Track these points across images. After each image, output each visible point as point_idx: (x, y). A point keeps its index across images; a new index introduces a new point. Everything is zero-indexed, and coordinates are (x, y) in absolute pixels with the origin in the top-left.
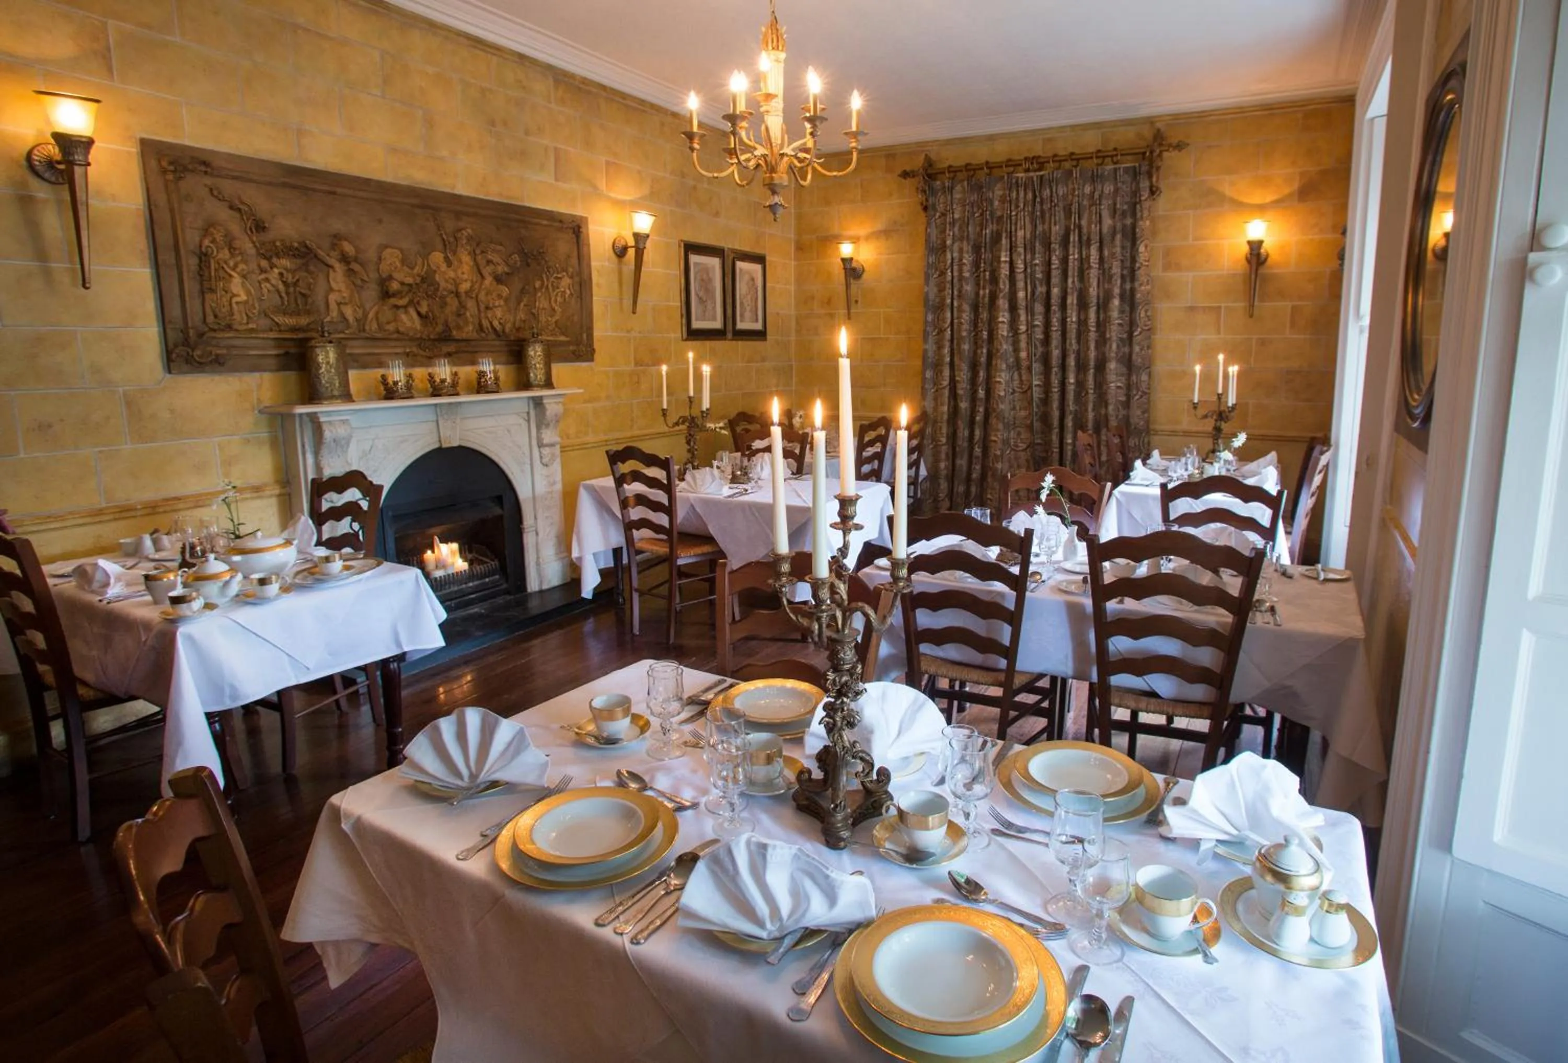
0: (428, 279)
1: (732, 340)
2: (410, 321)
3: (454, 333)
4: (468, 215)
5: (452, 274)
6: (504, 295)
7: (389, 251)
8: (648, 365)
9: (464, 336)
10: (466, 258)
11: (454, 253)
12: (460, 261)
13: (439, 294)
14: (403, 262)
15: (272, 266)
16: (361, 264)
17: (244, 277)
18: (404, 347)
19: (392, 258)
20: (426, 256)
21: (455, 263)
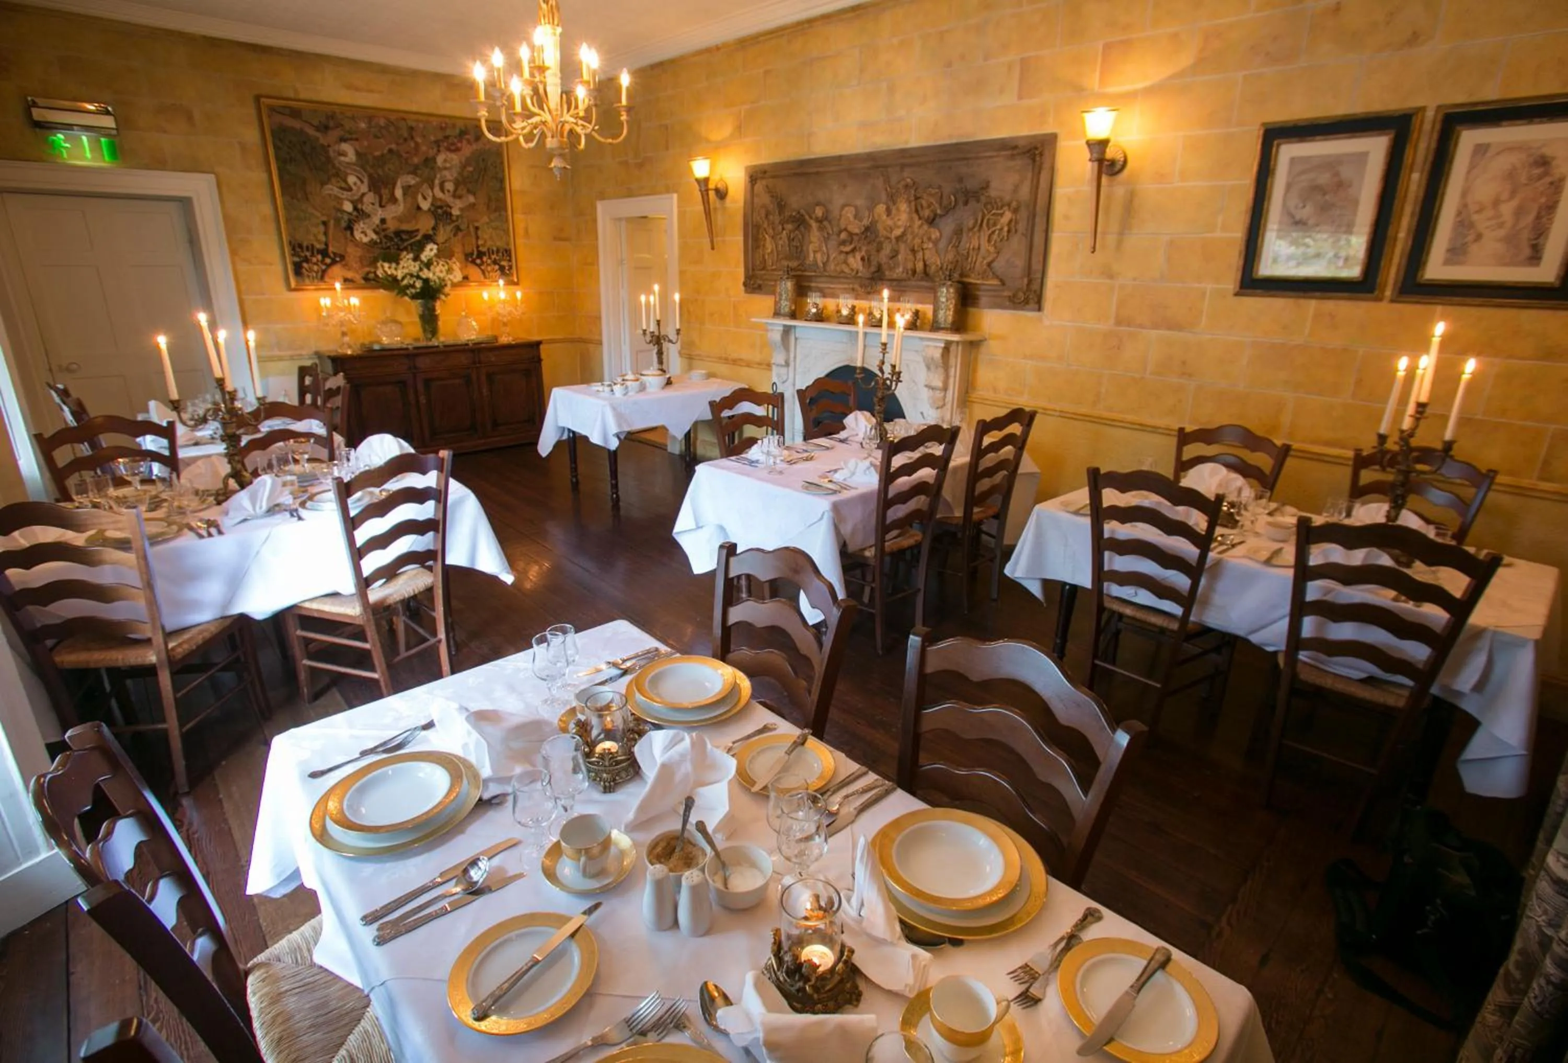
0: (869, 231)
1: (1392, 301)
2: (855, 262)
3: (887, 273)
4: (911, 165)
5: (890, 222)
6: (933, 237)
7: (846, 209)
8: (1141, 326)
9: (895, 276)
10: (904, 207)
11: (894, 203)
12: (898, 209)
13: (878, 240)
14: (856, 217)
15: (783, 229)
16: (830, 222)
17: (773, 237)
18: (849, 284)
19: (849, 213)
20: (871, 209)
21: (894, 211)
